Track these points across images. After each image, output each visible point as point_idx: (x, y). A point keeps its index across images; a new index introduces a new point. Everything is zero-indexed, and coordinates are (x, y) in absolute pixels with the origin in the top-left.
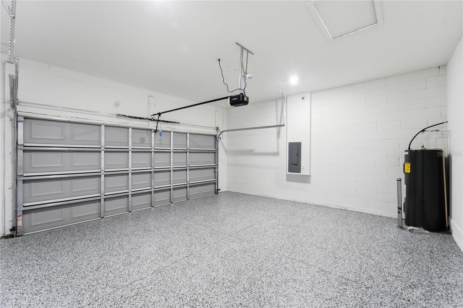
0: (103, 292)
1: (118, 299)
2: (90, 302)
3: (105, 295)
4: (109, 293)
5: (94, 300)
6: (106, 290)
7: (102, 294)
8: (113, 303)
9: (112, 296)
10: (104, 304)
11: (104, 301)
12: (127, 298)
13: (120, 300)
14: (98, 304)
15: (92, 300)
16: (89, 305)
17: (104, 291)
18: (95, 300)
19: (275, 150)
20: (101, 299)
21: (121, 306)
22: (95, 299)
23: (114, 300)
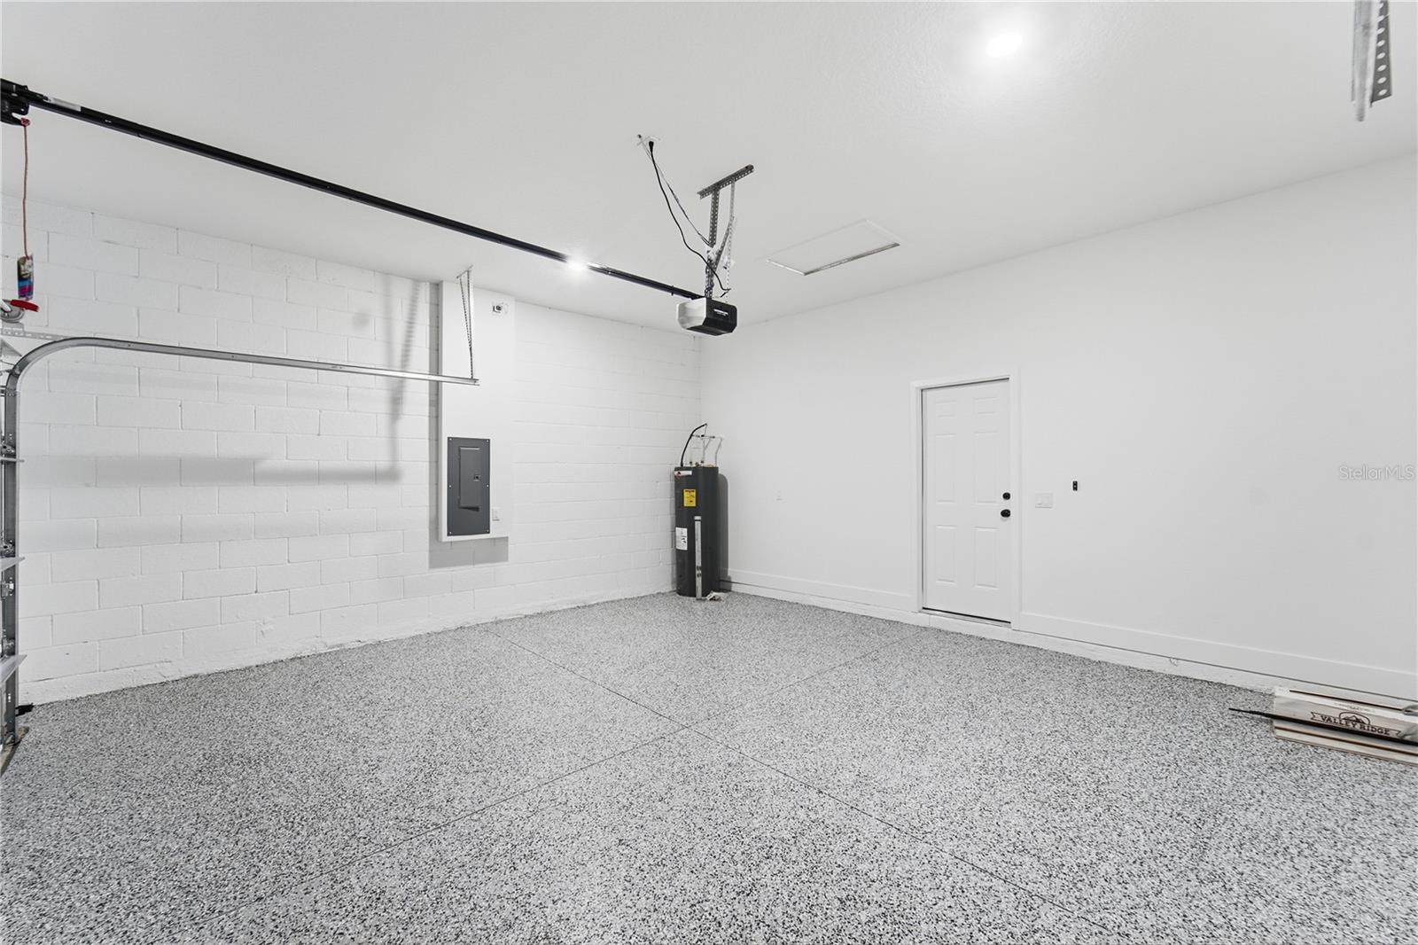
0: (1064, 929)
1: (1064, 881)
2: (1120, 938)
3: (1070, 914)
4: (1057, 908)
5: (1105, 932)
6: (1052, 923)
7: (1072, 926)
8: (1079, 885)
9: (1062, 897)
10: (1097, 902)
11: (1091, 907)
12: (1046, 865)
13: (1061, 876)
14: (1108, 915)
15: (1109, 938)
16: (1127, 935)
17: (1062, 926)
18: (1101, 929)
19: (383, 463)
20: (1089, 917)
21: (1075, 866)
22: (1101, 933)
23: (1071, 886)
